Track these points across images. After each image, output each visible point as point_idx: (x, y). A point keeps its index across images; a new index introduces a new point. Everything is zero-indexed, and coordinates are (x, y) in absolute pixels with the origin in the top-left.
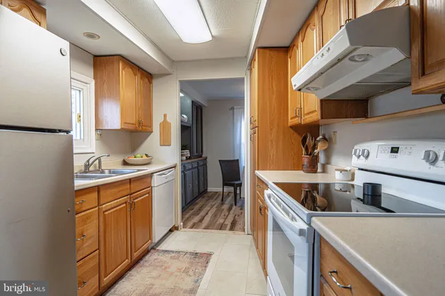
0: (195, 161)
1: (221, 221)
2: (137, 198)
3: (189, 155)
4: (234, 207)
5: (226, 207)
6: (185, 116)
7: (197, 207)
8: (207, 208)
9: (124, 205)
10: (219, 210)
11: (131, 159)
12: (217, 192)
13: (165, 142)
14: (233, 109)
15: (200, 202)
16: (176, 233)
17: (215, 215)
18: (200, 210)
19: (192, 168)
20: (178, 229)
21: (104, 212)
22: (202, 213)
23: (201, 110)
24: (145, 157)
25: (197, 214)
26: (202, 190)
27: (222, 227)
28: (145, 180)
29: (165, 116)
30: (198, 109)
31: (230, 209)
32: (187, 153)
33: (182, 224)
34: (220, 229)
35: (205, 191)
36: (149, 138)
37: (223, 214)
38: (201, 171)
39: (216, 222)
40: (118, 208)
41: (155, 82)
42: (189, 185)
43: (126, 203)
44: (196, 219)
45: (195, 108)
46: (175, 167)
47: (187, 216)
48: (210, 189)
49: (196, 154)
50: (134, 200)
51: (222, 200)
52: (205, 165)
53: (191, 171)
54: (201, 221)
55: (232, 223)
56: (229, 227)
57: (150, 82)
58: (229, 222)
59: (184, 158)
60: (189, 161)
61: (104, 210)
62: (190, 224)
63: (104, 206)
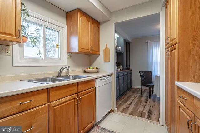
0: (125, 72)
1: (141, 109)
2: (83, 95)
3: (122, 68)
4: (149, 100)
5: (143, 99)
6: (120, 47)
7: (126, 97)
8: (132, 98)
9: (73, 100)
10: (139, 101)
11: (88, 70)
12: (138, 89)
13: (107, 60)
14: (147, 42)
15: (128, 94)
16: (112, 114)
17: (137, 104)
18: (128, 99)
19: (124, 75)
20: (113, 112)
21: (53, 107)
22: (129, 102)
23: (129, 44)
24: (95, 69)
25: (126, 101)
26: (129, 86)
27: (141, 115)
28: (91, 83)
29: (107, 45)
30: (127, 44)
31: (146, 101)
32: (121, 67)
33: (116, 109)
34: (141, 116)
35: (131, 87)
36: (98, 58)
37: (142, 104)
38: (129, 77)
39: (138, 110)
40: (68, 103)
41: (101, 26)
42: (122, 85)
43: (74, 99)
44: (125, 105)
45: (125, 43)
46: (112, 75)
47: (120, 102)
48: (134, 86)
49: (126, 68)
50: (81, 96)
51: (141, 94)
52: (131, 73)
53: (123, 77)
54: (128, 107)
55: (149, 113)
56: (146, 115)
57: (99, 27)
58: (146, 111)
59: (119, 70)
60: (122, 71)
61: (53, 105)
62: (121, 109)
63: (53, 103)
